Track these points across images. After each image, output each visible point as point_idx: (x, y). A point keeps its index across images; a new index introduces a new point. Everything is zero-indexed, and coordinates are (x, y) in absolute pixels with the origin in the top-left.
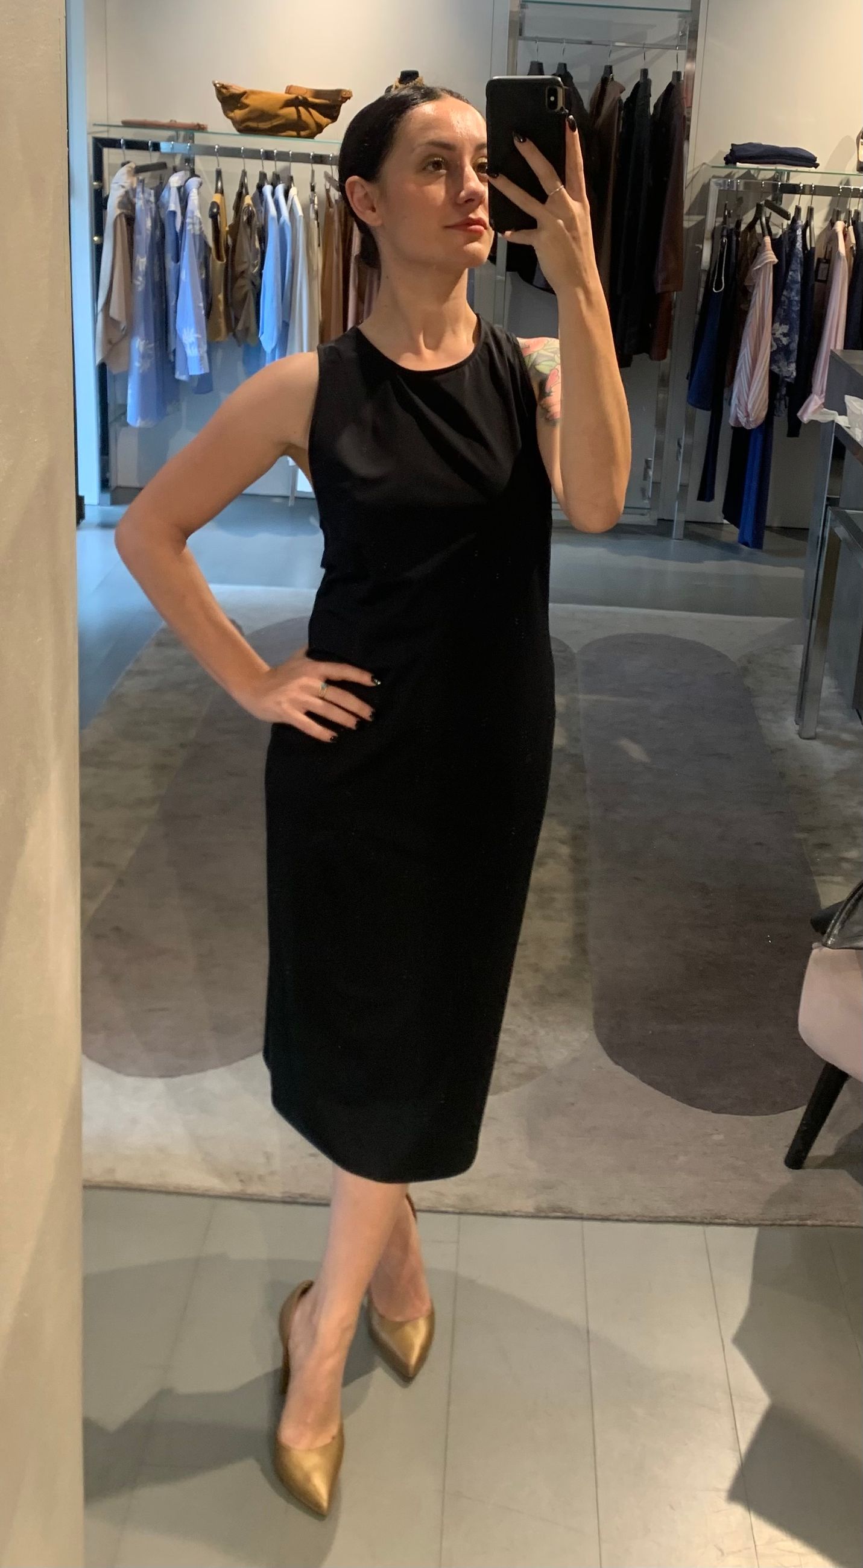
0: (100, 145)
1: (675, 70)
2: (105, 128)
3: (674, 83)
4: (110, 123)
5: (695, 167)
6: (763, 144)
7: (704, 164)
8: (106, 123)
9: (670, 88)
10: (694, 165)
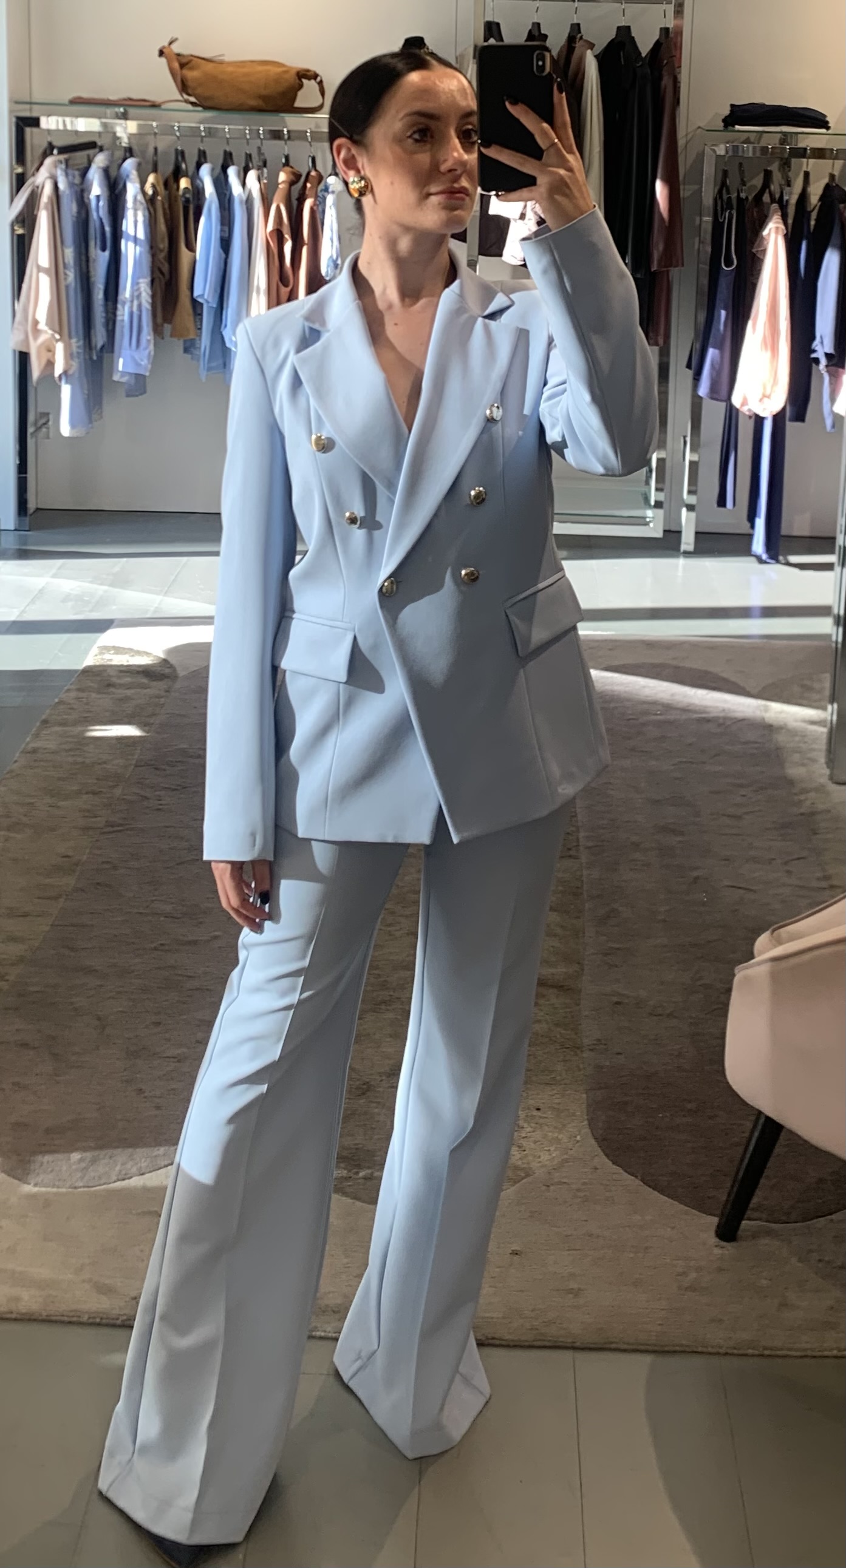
0: (24, 124)
1: (663, 26)
2: (28, 107)
3: (662, 41)
4: (34, 100)
5: (689, 131)
6: (767, 104)
7: (699, 127)
8: (28, 100)
9: (658, 45)
10: (687, 129)
